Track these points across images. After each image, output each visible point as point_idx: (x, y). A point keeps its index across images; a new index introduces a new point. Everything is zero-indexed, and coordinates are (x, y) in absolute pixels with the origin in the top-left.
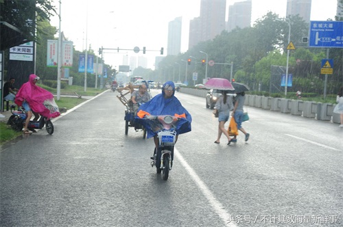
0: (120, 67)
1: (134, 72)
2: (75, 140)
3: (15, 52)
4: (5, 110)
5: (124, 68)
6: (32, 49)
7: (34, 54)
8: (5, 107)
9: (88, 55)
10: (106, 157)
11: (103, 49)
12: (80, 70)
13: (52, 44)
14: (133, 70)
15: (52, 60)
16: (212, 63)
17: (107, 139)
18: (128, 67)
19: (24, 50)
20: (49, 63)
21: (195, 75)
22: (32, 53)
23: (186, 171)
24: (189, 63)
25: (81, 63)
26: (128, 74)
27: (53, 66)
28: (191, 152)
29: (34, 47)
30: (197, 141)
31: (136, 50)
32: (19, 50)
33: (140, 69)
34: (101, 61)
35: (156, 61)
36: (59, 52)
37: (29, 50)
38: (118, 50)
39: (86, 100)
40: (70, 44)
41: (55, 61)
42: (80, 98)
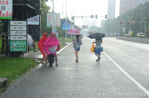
0: (82, 26)
1: (90, 29)
2: (67, 67)
3: (30, 20)
4: (27, 51)
5: (85, 27)
6: (38, 18)
7: (39, 21)
8: (27, 50)
9: (67, 20)
10: (87, 77)
11: (74, 17)
12: (63, 29)
13: (49, 15)
14: (89, 27)
15: (50, 24)
16: (134, 22)
17: (84, 66)
18: (87, 26)
19: (34, 19)
20: (48, 25)
21: (124, 29)
22: (38, 20)
23: (135, 84)
24: (121, 23)
25: (64, 25)
26: (87, 30)
27: (50, 27)
28: (134, 73)
29: (39, 17)
30: (136, 66)
31: (92, 17)
32: (32, 19)
33: (93, 27)
34: (73, 23)
35: (101, 23)
36: (53, 19)
37: (37, 19)
38: (82, 17)
39: (67, 44)
40: (58, 15)
41: (51, 24)
42: (64, 43)
